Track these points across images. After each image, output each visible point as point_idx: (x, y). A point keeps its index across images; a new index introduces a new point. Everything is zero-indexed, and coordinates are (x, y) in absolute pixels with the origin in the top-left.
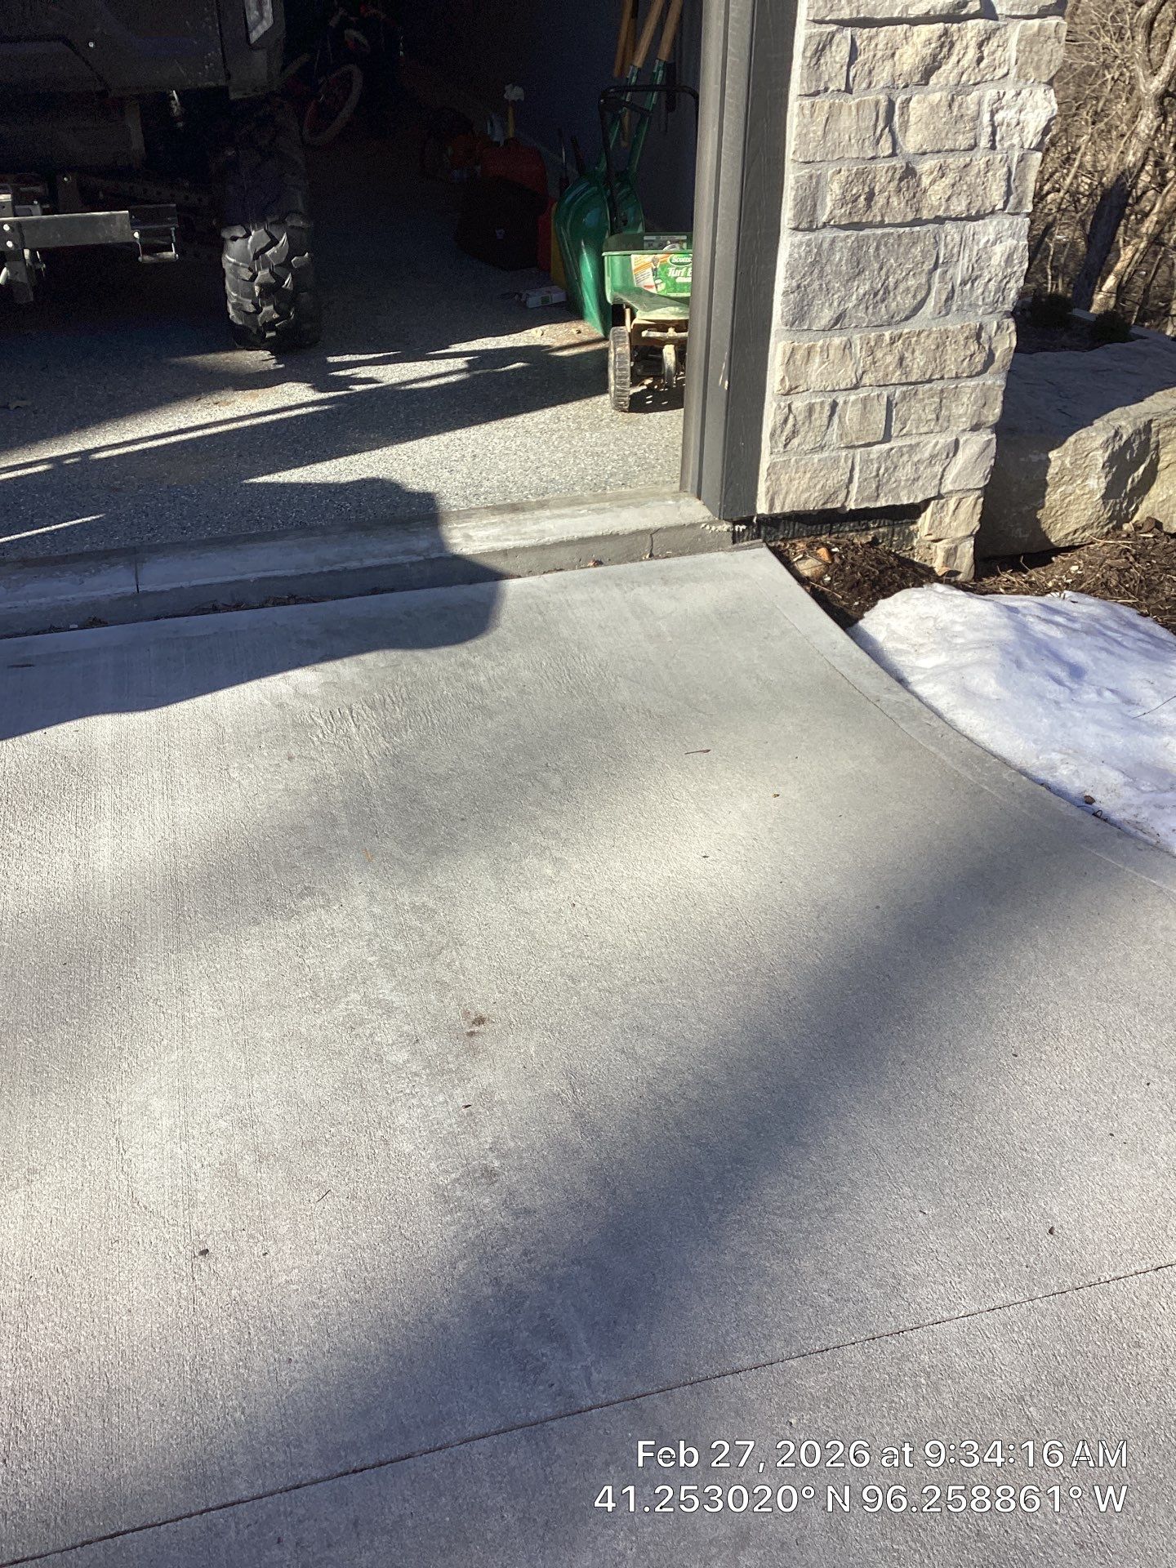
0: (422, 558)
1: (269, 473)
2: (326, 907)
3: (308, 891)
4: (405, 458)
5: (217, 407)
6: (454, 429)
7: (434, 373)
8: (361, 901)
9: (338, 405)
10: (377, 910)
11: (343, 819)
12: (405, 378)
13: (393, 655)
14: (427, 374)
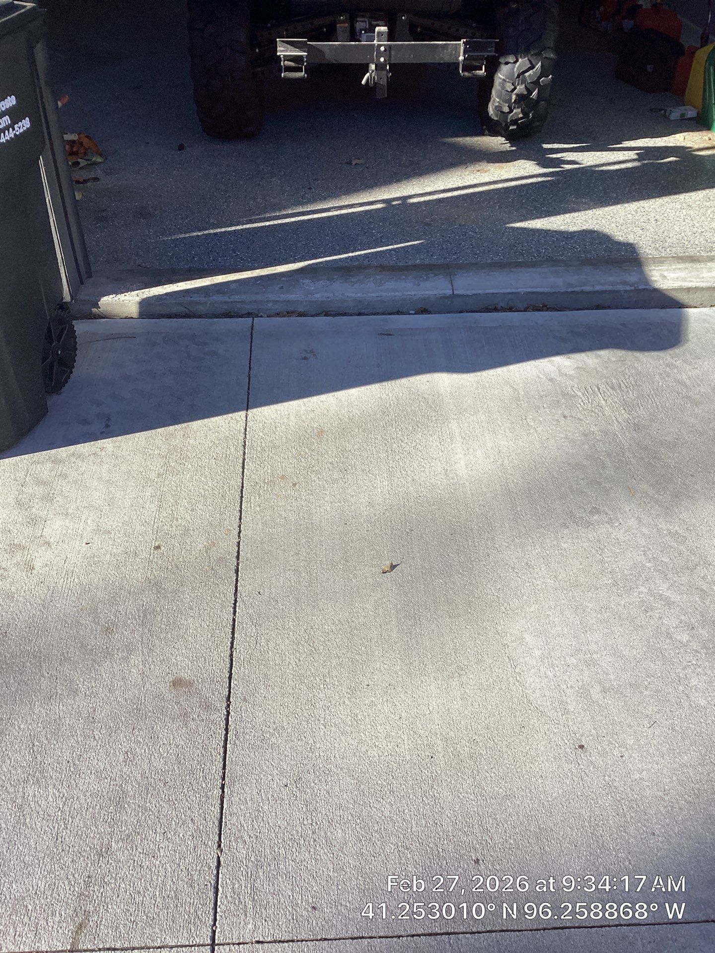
0: (633, 288)
1: (521, 221)
2: (610, 522)
3: (595, 511)
4: (609, 217)
5: (479, 173)
6: (638, 200)
7: (616, 160)
8: (632, 522)
9: (557, 178)
10: (645, 530)
11: (608, 463)
12: (597, 162)
13: (620, 353)
14: (611, 161)
